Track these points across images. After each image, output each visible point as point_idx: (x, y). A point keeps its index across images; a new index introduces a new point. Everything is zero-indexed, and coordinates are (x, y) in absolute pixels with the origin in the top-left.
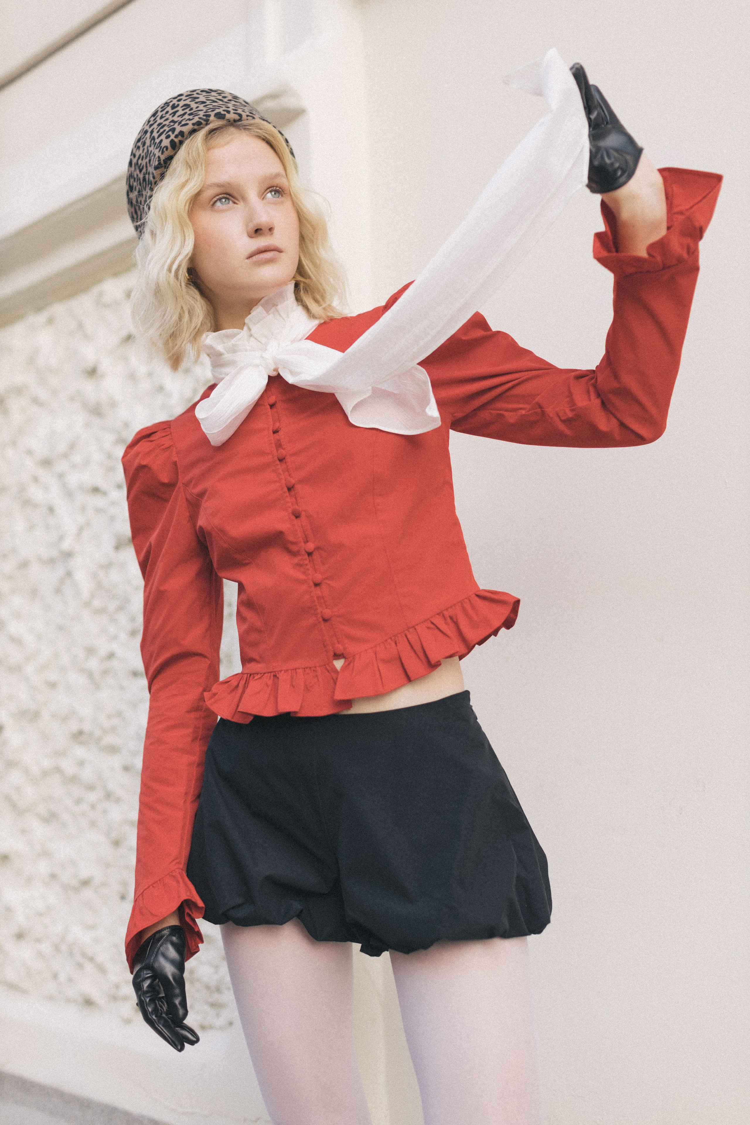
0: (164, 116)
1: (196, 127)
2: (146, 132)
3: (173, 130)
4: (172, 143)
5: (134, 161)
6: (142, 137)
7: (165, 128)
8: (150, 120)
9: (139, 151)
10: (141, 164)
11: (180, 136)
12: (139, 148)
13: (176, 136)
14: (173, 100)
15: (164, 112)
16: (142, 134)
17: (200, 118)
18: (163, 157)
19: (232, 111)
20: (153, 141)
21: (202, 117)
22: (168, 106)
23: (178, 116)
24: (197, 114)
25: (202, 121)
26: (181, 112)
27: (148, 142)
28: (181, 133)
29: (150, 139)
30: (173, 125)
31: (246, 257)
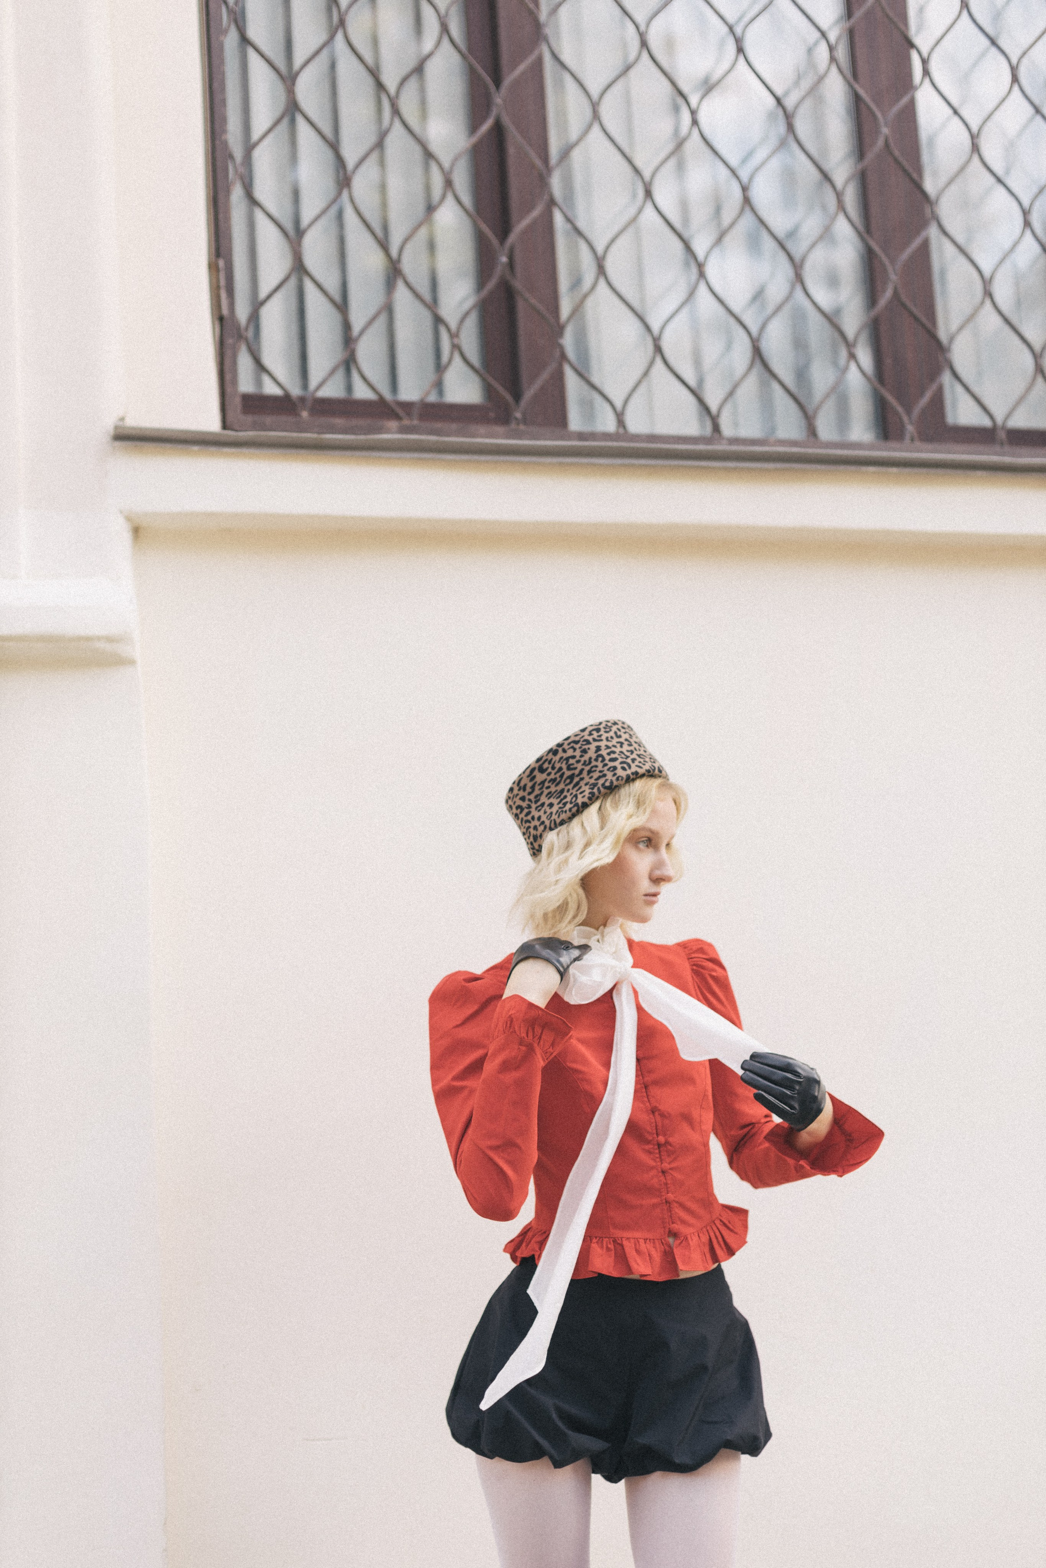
31: (644, 894)
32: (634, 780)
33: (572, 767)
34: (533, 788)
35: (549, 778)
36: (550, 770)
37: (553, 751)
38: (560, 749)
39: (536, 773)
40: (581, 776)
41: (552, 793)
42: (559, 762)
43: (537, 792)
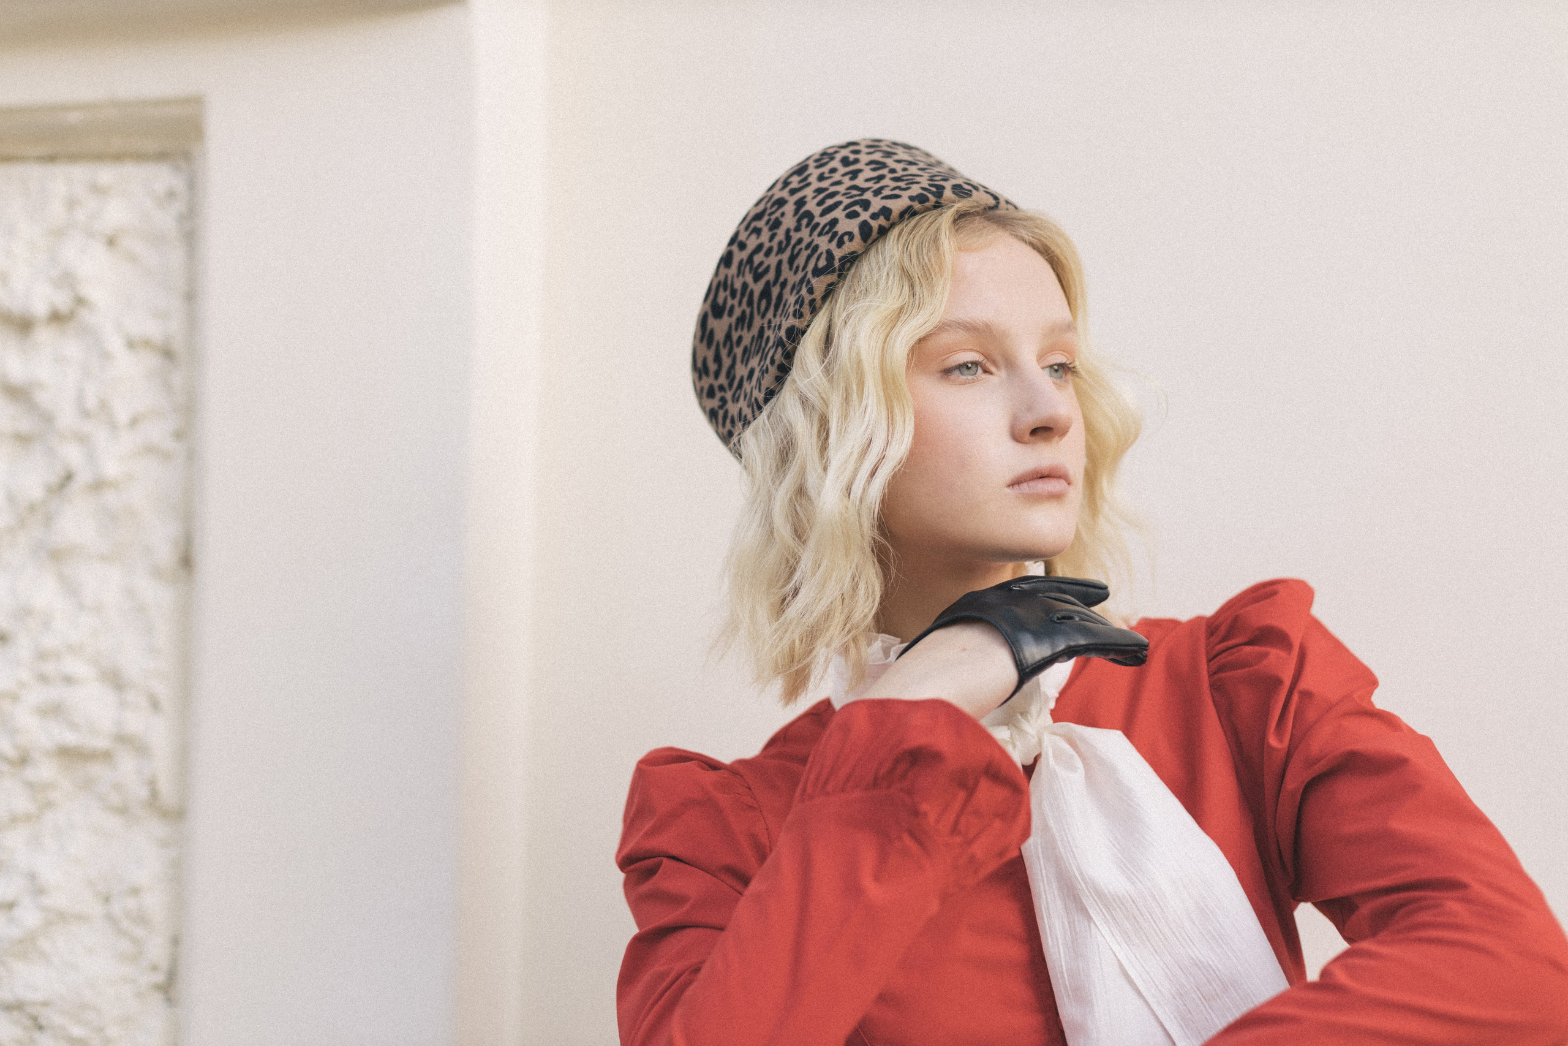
0: (826, 175)
1: (917, 206)
2: (781, 202)
3: (866, 205)
4: (865, 228)
5: (739, 256)
6: (768, 211)
7: (837, 198)
8: (790, 180)
9: (757, 237)
10: (761, 264)
11: (882, 218)
12: (758, 231)
13: (874, 216)
14: (839, 150)
15: (825, 170)
16: (769, 205)
17: (923, 189)
18: (838, 254)
19: (981, 188)
20: (805, 222)
21: (928, 187)
22: (832, 159)
23: (867, 180)
24: (915, 181)
25: (930, 196)
26: (868, 173)
27: (789, 222)
28: (886, 212)
29: (797, 217)
30: (860, 195)
31: (1008, 483)
32: (883, 232)
33: (760, 270)
34: (718, 359)
35: (733, 319)
36: (730, 302)
37: (726, 260)
38: (735, 248)
39: (712, 323)
40: (782, 279)
41: (749, 346)
42: (738, 276)
43: (727, 362)
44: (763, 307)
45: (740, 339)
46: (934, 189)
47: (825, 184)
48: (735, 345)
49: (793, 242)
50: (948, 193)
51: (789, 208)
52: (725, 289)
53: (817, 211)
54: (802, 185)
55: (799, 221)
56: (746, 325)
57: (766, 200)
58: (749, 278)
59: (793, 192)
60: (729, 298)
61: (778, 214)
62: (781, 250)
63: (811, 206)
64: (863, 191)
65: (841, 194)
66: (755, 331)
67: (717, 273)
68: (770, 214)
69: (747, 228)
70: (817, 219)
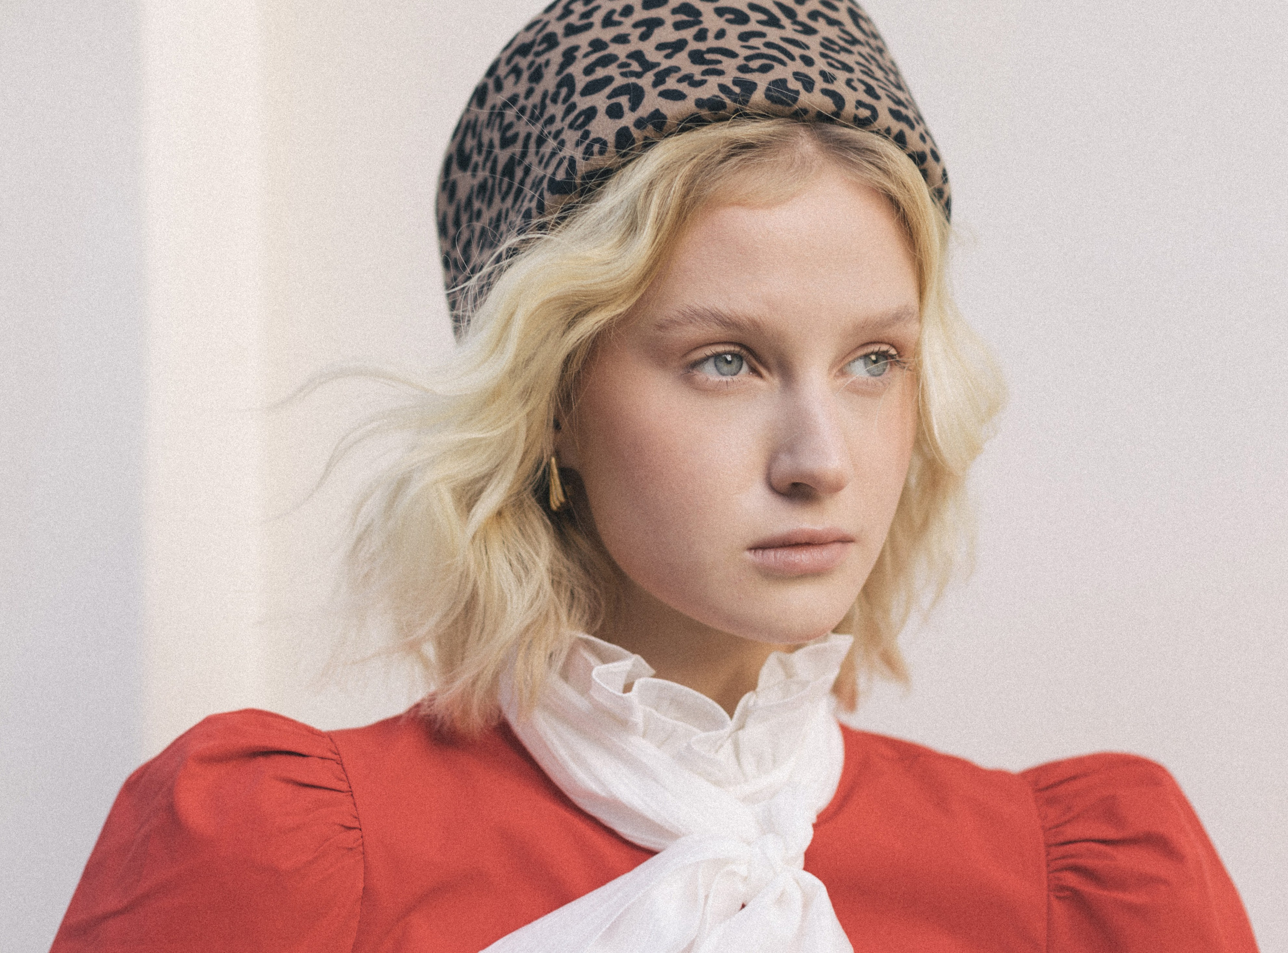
0: (616, 17)
1: (704, 113)
2: (551, 41)
3: (636, 95)
4: (623, 137)
5: (496, 99)
6: (536, 48)
7: (612, 70)
9: (516, 83)
10: (510, 126)
11: (650, 127)
13: (640, 124)
16: (540, 36)
17: (723, 88)
18: (582, 167)
19: (820, 84)
20: (564, 91)
21: (730, 85)
24: (719, 67)
25: (728, 101)
27: (549, 81)
28: (658, 119)
29: (559, 78)
30: (639, 75)
31: (751, 545)
33: (510, 133)
35: (476, 182)
37: (480, 95)
40: (527, 161)
44: (504, 186)
45: (479, 214)
46: (737, 90)
47: (607, 35)
48: (474, 216)
49: (546, 116)
50: (758, 96)
51: (556, 56)
52: (474, 136)
53: (581, 81)
54: (585, 21)
55: (560, 86)
56: (486, 199)
57: (538, 27)
58: (496, 136)
59: (571, 30)
60: (475, 151)
61: (541, 60)
62: (534, 119)
63: (576, 69)
64: (647, 66)
65: (619, 62)
66: (493, 213)
67: (468, 110)
68: (538, 54)
69: (509, 61)
70: (576, 98)
